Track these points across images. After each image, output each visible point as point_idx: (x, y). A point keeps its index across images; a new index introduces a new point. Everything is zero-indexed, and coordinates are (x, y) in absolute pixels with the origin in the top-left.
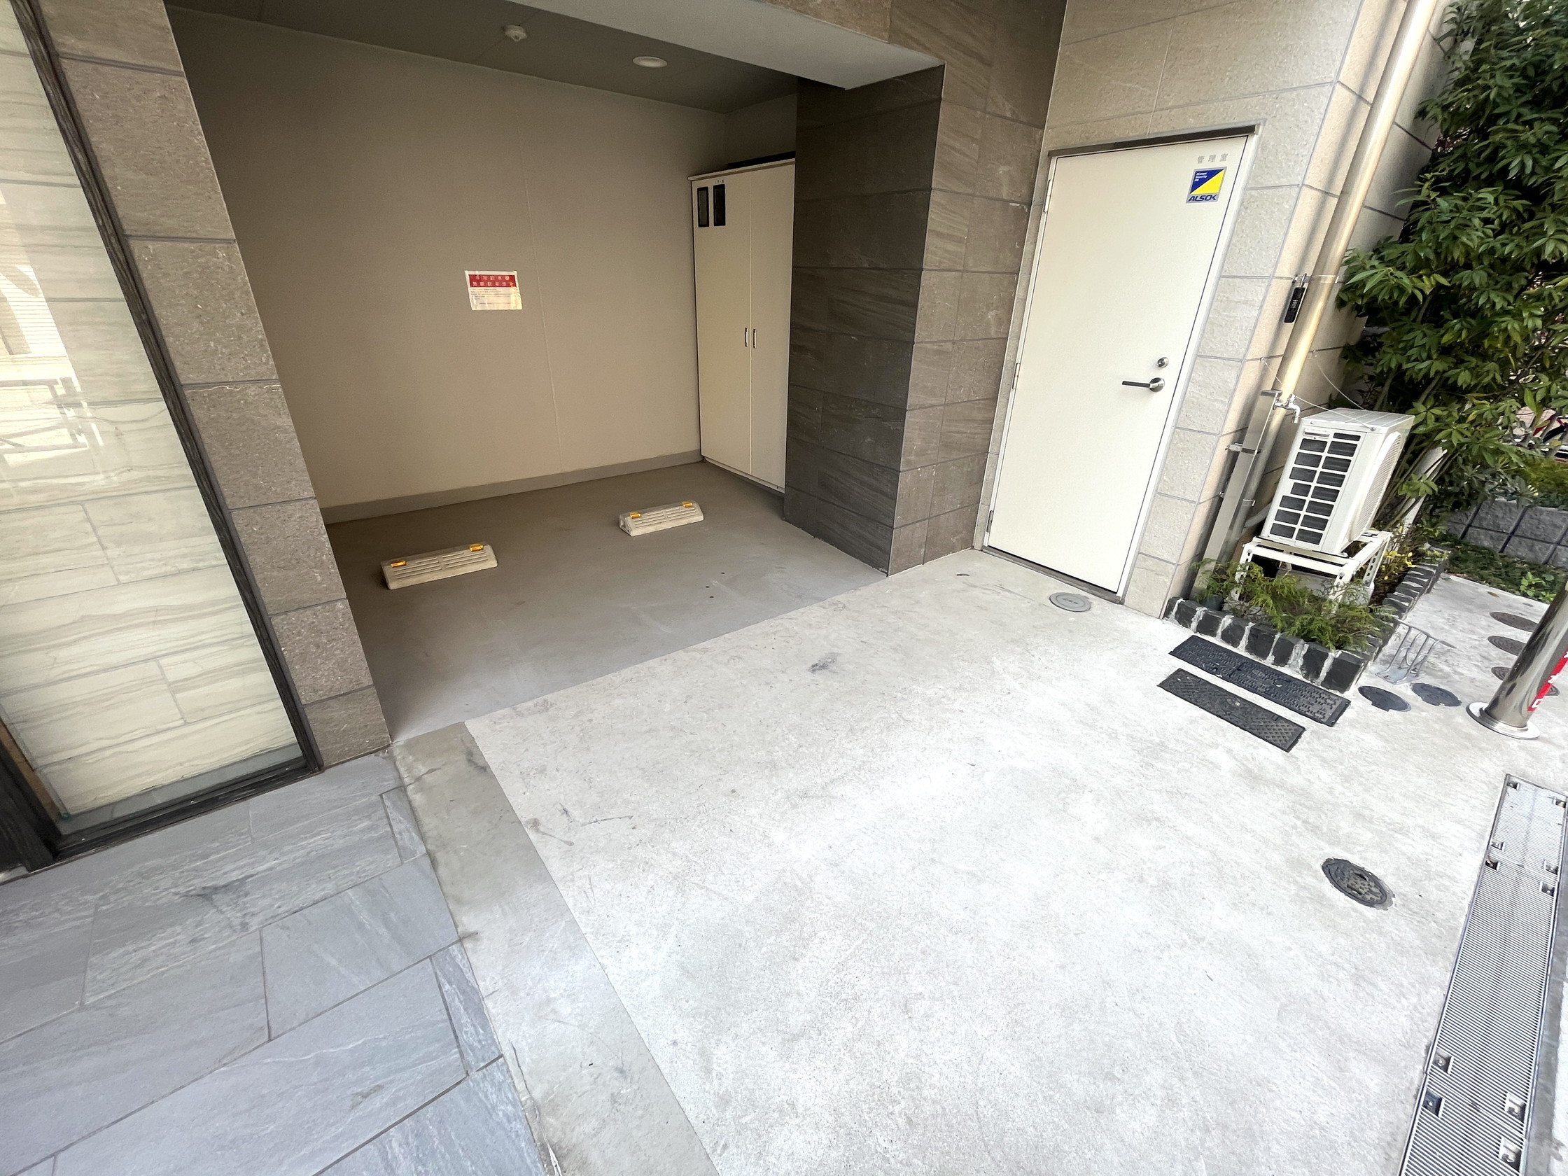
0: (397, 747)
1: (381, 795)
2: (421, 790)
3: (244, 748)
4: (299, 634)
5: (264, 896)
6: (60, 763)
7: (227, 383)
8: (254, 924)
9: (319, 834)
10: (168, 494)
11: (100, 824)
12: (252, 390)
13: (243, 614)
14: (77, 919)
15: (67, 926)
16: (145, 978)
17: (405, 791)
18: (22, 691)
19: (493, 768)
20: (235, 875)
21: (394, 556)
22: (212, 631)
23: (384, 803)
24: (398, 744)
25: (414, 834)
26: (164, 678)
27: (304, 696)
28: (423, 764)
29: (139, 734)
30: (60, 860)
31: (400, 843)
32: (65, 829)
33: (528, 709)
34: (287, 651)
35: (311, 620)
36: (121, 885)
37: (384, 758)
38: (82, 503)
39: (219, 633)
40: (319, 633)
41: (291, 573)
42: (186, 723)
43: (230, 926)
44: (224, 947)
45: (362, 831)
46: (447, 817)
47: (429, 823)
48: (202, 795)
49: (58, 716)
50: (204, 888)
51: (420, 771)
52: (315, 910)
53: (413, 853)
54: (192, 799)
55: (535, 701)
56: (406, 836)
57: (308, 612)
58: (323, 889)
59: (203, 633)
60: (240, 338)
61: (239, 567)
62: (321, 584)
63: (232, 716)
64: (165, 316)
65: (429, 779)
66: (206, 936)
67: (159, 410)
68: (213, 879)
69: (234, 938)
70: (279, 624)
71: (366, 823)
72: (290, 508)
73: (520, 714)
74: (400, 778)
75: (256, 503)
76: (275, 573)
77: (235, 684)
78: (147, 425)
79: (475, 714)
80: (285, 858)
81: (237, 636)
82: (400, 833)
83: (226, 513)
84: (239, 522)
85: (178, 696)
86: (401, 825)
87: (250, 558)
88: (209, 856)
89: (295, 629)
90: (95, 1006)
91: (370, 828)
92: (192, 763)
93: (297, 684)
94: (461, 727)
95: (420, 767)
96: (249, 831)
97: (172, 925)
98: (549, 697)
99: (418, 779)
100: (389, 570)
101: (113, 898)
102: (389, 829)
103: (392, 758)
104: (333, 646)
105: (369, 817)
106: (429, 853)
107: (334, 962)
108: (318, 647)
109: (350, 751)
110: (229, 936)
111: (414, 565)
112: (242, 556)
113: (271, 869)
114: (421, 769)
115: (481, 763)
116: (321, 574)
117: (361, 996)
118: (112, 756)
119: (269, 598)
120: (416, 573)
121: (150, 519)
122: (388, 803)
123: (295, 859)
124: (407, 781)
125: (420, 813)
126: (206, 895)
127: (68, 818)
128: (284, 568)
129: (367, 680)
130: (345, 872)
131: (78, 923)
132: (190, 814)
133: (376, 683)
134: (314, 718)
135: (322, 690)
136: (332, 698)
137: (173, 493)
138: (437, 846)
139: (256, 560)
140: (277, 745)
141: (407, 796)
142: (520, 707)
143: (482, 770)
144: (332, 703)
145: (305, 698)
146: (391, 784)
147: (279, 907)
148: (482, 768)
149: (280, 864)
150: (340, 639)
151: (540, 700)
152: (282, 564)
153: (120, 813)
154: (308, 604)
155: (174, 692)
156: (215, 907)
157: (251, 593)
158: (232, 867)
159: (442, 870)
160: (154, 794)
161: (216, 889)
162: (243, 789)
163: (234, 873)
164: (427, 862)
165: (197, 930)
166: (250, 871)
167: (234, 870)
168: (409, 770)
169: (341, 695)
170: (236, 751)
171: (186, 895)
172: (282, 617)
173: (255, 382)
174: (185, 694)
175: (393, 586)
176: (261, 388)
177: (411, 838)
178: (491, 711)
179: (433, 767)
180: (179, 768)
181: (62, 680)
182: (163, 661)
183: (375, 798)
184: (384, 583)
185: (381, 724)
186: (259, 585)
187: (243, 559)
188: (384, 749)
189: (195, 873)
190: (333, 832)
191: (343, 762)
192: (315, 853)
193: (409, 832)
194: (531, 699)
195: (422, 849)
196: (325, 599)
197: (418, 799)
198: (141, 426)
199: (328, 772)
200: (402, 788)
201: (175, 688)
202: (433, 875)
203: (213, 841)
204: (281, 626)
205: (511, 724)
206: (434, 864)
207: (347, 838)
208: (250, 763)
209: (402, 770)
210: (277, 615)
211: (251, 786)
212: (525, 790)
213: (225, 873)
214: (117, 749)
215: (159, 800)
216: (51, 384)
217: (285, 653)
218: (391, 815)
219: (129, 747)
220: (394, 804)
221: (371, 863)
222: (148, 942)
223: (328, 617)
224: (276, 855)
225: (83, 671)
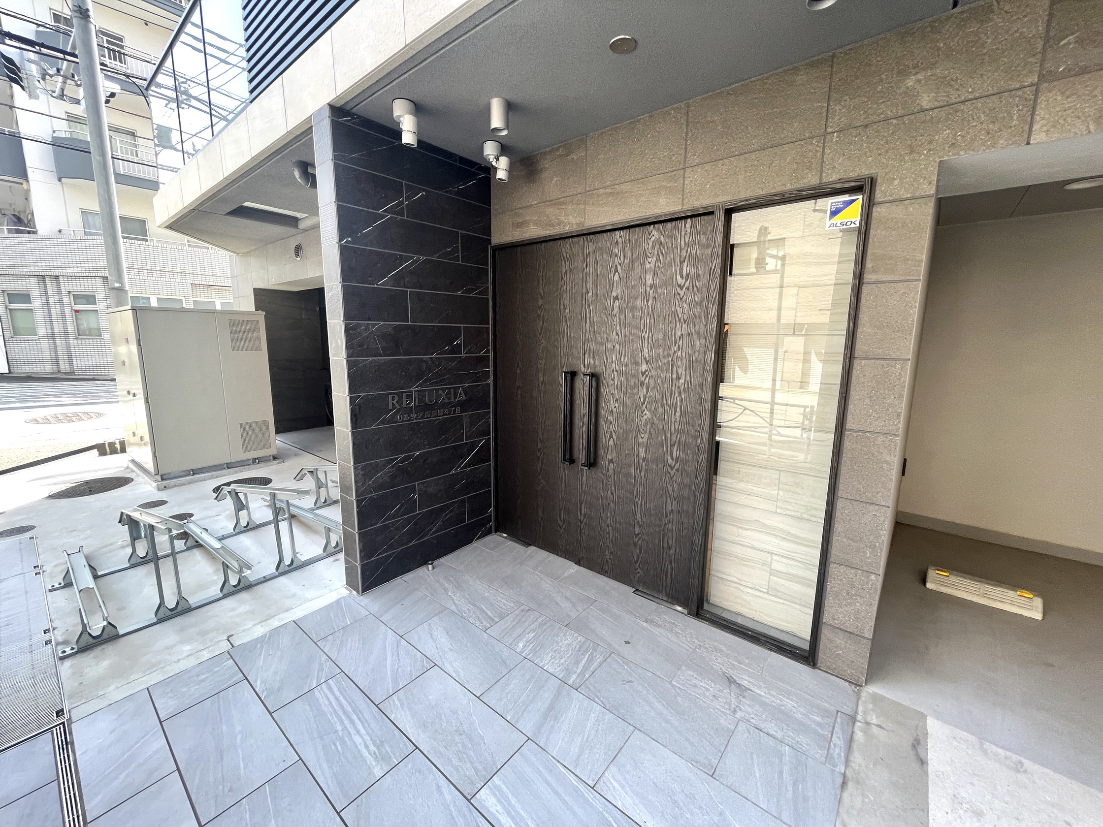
0: (867, 691)
1: (838, 712)
2: (865, 732)
3: (785, 624)
4: (841, 580)
5: (750, 706)
6: (717, 577)
7: (869, 432)
8: (739, 714)
9: (792, 700)
10: (816, 479)
11: (716, 614)
12: (881, 438)
13: (818, 553)
14: (689, 646)
15: (684, 645)
16: (692, 693)
17: (854, 723)
18: (723, 540)
19: (931, 769)
20: (745, 683)
21: (942, 565)
22: (801, 554)
23: (836, 717)
24: (868, 690)
25: (842, 754)
26: (771, 565)
27: (826, 618)
28: (877, 718)
29: (749, 585)
30: (697, 618)
31: (831, 751)
32: (706, 607)
33: (996, 754)
34: (830, 586)
35: (851, 576)
36: (707, 646)
37: (853, 691)
38: (780, 471)
39: (803, 557)
40: (853, 586)
41: (853, 544)
42: (768, 593)
43: (730, 705)
44: (722, 712)
45: (815, 721)
46: (871, 766)
47: (857, 758)
48: (755, 633)
49: (728, 557)
50: (731, 677)
51: (872, 719)
52: (766, 738)
53: (835, 765)
54: (750, 631)
55: (1008, 754)
56: (837, 750)
57: (853, 571)
58: (776, 732)
59: (797, 553)
60: (888, 410)
61: (828, 528)
62: (868, 558)
63: (788, 603)
64: (855, 394)
65: (875, 730)
66: (720, 699)
67: (830, 438)
68: (736, 676)
69: (728, 712)
70: (833, 569)
71: (818, 719)
72: (871, 507)
73: (985, 752)
74: (856, 712)
75: (853, 498)
76: (845, 540)
77: (797, 587)
78: (823, 443)
79: (939, 717)
80: (769, 697)
81: (811, 563)
82: (835, 745)
83: (836, 497)
84: (840, 504)
85: (771, 577)
86: (838, 740)
87: (836, 526)
88: (741, 664)
89: (840, 576)
90: (673, 686)
91: (819, 724)
92: (761, 615)
93: (826, 608)
94: (924, 717)
95: (874, 717)
96: (763, 668)
97: (712, 681)
98: (1028, 764)
99: (868, 723)
100: (932, 574)
101: (702, 649)
102: (830, 736)
103: (858, 695)
104: (856, 599)
105: (823, 717)
106: (844, 775)
107: (758, 774)
108: (848, 594)
109: (835, 669)
110: (726, 709)
111: (954, 579)
112: (832, 523)
113: (761, 696)
114: (874, 720)
115: (922, 755)
116: (870, 553)
117: (758, 808)
118: (735, 587)
119: (835, 551)
120: (953, 586)
121: (803, 488)
122: (839, 720)
123: (773, 701)
124: (859, 717)
125: (855, 746)
126: (731, 681)
127: (709, 603)
128: (851, 539)
129: (869, 634)
130: (791, 734)
131: (688, 648)
132: (745, 637)
133: (873, 640)
134: (825, 633)
135: (838, 620)
136: (841, 629)
137: (818, 479)
138: (852, 777)
139: (838, 527)
140: (799, 634)
141: (853, 727)
142: (987, 745)
143: (920, 762)
144: (841, 633)
145: (826, 619)
146: (848, 710)
147: (752, 718)
148: (922, 760)
149: (766, 698)
150: (863, 597)
151: (1015, 758)
152: (851, 536)
153: (725, 615)
154: (853, 566)
155: (771, 574)
156: (730, 690)
157: (827, 545)
158: (747, 678)
159: (846, 795)
160: (740, 617)
161: (735, 682)
162: (773, 645)
163: (745, 682)
164: (839, 780)
165: (718, 693)
166: (752, 688)
167: (746, 680)
168: (865, 713)
169: (847, 631)
170: (780, 622)
171: (724, 673)
172: (836, 566)
173: (884, 434)
174: (775, 578)
175: (929, 585)
176: (887, 438)
177: (839, 755)
178: (956, 727)
179: (883, 726)
180: (754, 612)
181: (735, 543)
182: (774, 557)
183: (833, 709)
184: (924, 581)
185: (863, 668)
186: (833, 542)
187: (832, 526)
188: (857, 685)
189: (732, 666)
190: (799, 706)
191: (827, 672)
192: (784, 708)
193: (841, 749)
194: (1006, 749)
195: (841, 768)
196: (865, 568)
197: (859, 736)
198: (820, 443)
199: (816, 670)
200: (853, 719)
201: (773, 573)
202: (839, 792)
203: (747, 658)
204: (834, 570)
205: (970, 752)
206: (844, 784)
207: (804, 717)
208: (783, 634)
209: (860, 708)
210: (835, 563)
211: (777, 646)
212: (949, 811)
213: (743, 679)
214: (738, 586)
215: (739, 621)
216: (805, 407)
217: (828, 586)
218: (836, 729)
219: (742, 588)
220: (842, 723)
221: (808, 744)
222: (700, 679)
223: (863, 580)
224: (766, 690)
225: (745, 543)
